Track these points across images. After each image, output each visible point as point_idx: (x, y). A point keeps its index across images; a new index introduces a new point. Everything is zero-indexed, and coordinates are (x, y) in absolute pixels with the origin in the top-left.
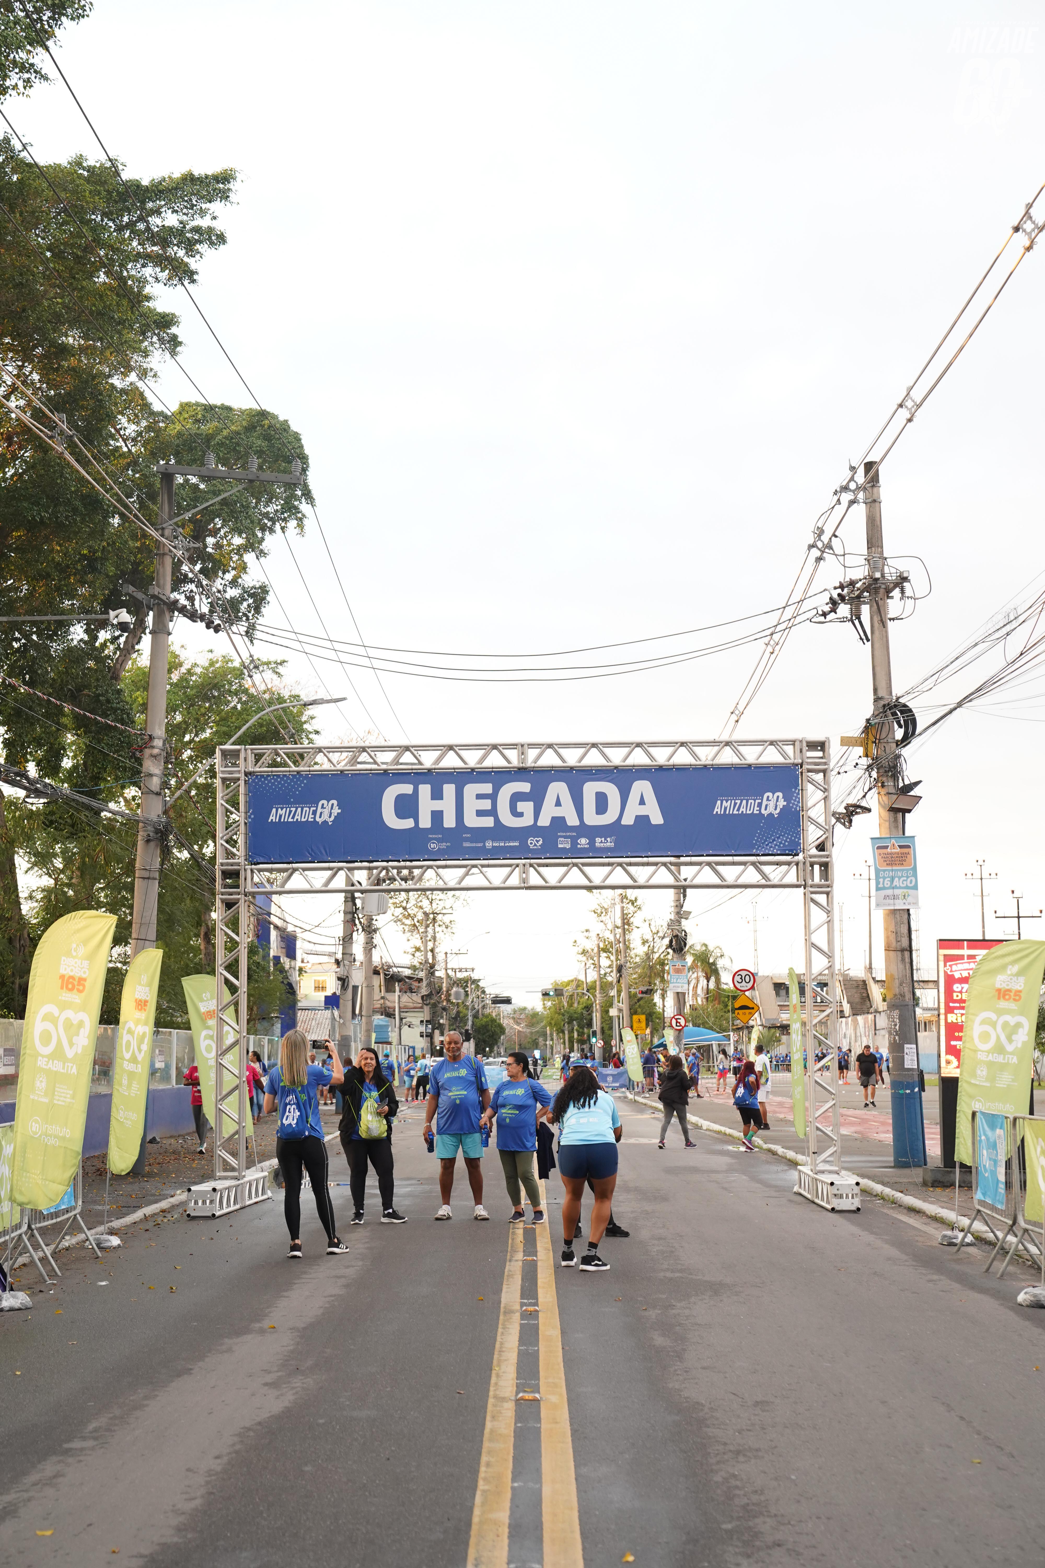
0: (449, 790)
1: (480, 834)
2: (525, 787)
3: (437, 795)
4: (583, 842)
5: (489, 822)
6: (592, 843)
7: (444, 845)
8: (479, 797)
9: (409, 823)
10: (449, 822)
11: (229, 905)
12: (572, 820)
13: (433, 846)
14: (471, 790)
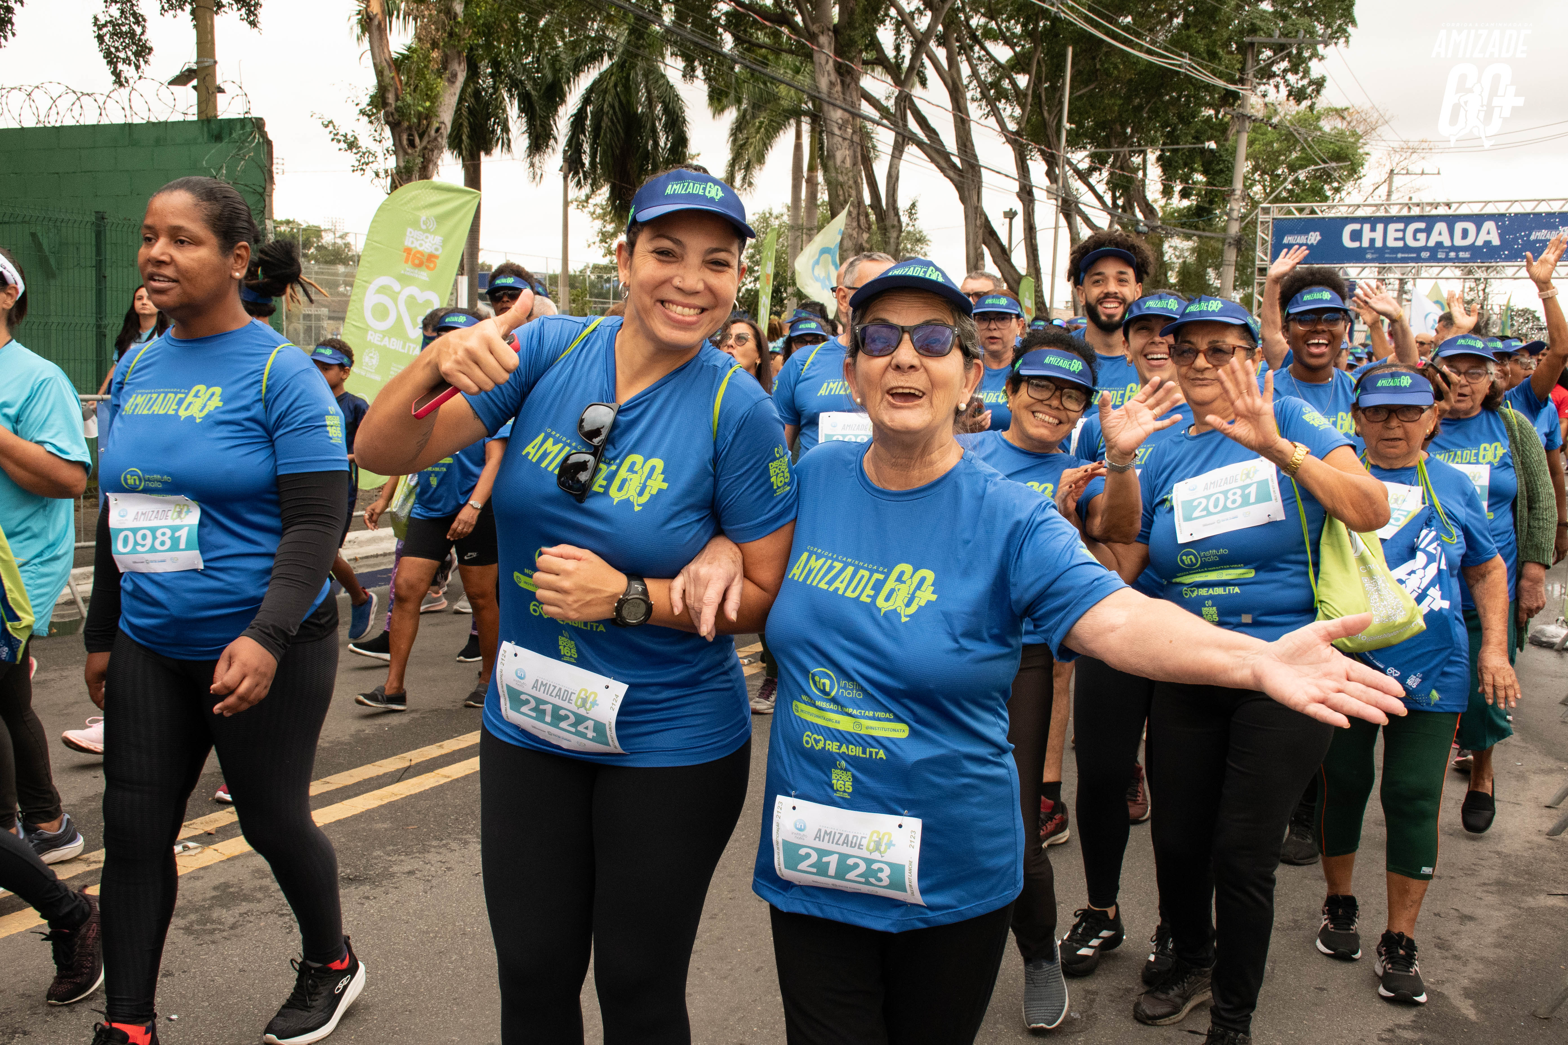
0: (1380, 227)
1: (1395, 250)
2: (1422, 225)
3: (1373, 229)
4: (1452, 255)
5: (1400, 244)
6: (1457, 256)
7: (1375, 256)
8: (1396, 230)
9: (1356, 245)
10: (1379, 244)
11: (1261, 284)
12: (1447, 243)
13: (1369, 256)
14: (1392, 227)
